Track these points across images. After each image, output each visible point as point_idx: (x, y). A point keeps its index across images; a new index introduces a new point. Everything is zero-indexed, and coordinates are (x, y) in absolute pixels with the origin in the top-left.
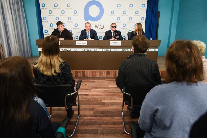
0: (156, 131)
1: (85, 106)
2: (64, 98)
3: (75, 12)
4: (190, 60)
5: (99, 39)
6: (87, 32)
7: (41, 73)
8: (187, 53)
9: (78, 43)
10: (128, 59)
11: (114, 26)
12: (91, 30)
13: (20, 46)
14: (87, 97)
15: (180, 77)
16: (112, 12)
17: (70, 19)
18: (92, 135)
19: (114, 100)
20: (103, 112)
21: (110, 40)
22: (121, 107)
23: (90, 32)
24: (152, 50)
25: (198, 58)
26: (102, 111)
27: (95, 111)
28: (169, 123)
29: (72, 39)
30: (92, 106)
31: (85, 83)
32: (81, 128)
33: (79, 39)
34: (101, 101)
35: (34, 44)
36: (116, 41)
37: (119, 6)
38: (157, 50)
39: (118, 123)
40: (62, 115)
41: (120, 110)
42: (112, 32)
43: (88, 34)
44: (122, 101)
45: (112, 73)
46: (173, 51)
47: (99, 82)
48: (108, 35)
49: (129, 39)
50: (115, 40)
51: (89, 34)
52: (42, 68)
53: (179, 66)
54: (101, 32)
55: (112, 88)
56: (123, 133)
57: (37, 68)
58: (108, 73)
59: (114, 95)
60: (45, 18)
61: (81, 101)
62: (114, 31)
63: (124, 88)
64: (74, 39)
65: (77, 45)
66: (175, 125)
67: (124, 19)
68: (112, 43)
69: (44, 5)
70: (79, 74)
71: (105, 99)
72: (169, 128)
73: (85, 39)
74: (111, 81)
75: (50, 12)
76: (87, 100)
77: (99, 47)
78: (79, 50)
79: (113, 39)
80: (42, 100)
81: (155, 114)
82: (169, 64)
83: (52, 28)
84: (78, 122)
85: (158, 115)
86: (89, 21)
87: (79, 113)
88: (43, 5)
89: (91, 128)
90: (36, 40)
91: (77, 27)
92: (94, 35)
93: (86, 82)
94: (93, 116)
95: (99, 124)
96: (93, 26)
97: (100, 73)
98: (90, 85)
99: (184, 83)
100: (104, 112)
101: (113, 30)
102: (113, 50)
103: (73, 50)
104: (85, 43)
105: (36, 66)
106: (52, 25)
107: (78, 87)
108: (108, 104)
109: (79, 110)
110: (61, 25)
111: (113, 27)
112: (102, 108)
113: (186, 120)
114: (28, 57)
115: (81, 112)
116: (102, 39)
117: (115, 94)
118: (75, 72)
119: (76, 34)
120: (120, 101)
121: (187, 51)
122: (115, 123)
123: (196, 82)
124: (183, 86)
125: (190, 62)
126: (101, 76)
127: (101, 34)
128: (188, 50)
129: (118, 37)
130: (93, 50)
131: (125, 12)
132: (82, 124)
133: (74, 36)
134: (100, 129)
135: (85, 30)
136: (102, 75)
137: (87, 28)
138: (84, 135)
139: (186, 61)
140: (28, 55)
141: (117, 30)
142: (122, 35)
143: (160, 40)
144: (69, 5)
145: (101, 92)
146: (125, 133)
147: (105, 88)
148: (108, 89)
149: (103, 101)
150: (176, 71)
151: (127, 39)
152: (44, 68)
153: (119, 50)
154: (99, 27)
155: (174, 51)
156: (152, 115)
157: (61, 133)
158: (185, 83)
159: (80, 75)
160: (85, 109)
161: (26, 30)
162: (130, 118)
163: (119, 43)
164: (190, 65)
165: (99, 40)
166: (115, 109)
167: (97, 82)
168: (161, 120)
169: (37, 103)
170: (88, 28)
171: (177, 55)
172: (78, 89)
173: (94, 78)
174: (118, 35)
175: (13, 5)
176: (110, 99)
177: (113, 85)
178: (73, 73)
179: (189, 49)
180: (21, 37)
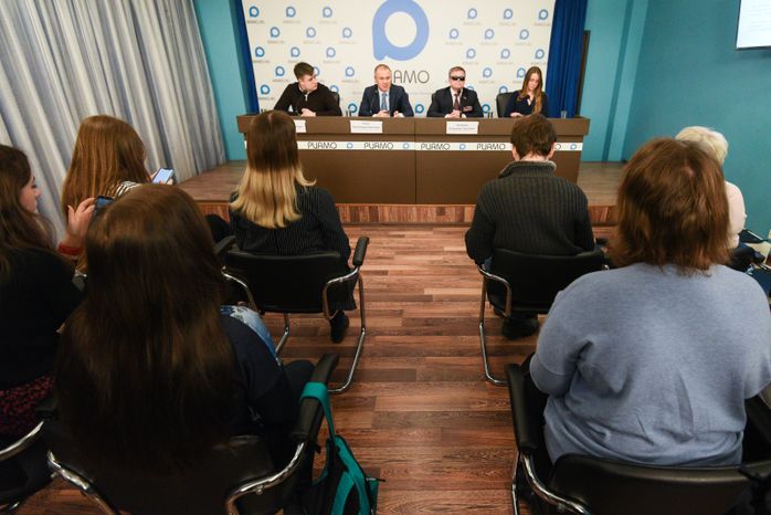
0: (582, 400)
1: (378, 304)
2: (322, 289)
3: (347, 33)
4: (693, 203)
5: (417, 111)
6: (381, 93)
7: (252, 223)
8: (686, 180)
9: (357, 126)
10: (502, 180)
11: (457, 74)
12: (393, 87)
13: (192, 132)
14: (384, 279)
15: (657, 252)
16: (454, 34)
17: (331, 52)
18: (400, 384)
19: (457, 287)
20: (427, 322)
21: (447, 116)
22: (479, 309)
23: (388, 93)
24: (565, 147)
25: (716, 200)
26: (427, 320)
27: (408, 319)
28: (622, 382)
29: (340, 114)
30: (398, 304)
31: (378, 239)
32: (369, 365)
33: (360, 114)
34: (422, 290)
35: (232, 126)
36: (463, 120)
37: (472, 14)
38: (579, 147)
39: (469, 351)
40: (316, 329)
41: (474, 316)
42: (453, 92)
43: (384, 99)
44: (479, 292)
45: (451, 211)
46: (644, 171)
47: (416, 236)
48: (441, 103)
49: (499, 116)
50: (461, 119)
51: (387, 99)
52: (252, 209)
53: (657, 219)
54: (422, 93)
55: (452, 252)
56: (483, 380)
57: (240, 209)
58: (441, 212)
59: (459, 273)
60: (261, 51)
61: (368, 291)
62: (459, 92)
63: (488, 261)
64: (344, 115)
65: (353, 131)
66: (639, 389)
67: (488, 56)
68: (453, 127)
69: (255, 10)
70: (361, 214)
71: (433, 286)
72: (620, 396)
73: (375, 116)
74: (449, 233)
75: (274, 32)
76: (385, 287)
77: (415, 137)
78: (358, 146)
79: (456, 113)
80: (254, 313)
81: (582, 355)
82: (627, 212)
83: (279, 81)
84: (362, 348)
85: (591, 359)
86: (387, 61)
87: (363, 326)
88: (254, 12)
89: (395, 367)
90: (238, 118)
91: (353, 78)
92: (400, 100)
93: (381, 236)
94: (400, 333)
95: (419, 354)
96: (398, 75)
97: (418, 210)
98: (392, 245)
99: (671, 268)
100: (430, 322)
101: (454, 89)
102: (455, 146)
103: (342, 145)
104: (375, 127)
105: (236, 204)
106: (279, 72)
107: (359, 259)
108: (441, 300)
109: (362, 316)
110: (307, 77)
111: (455, 79)
112: (426, 311)
113: (671, 377)
114: (218, 164)
115: (370, 322)
116: (424, 114)
117: (460, 271)
118: (351, 210)
119: (350, 98)
120: (475, 289)
121: (685, 175)
122: (461, 354)
123: (705, 268)
124: (668, 279)
125: (694, 207)
126: (422, 221)
127: (420, 99)
128: (691, 172)
129: (469, 108)
130: (398, 146)
131: (489, 34)
132: (373, 355)
133: (343, 106)
134: (420, 368)
135: (376, 87)
136: (425, 215)
137: (381, 82)
138: (377, 385)
139: (682, 205)
140: (217, 158)
141: (466, 86)
142: (482, 101)
143: (587, 117)
144: (327, 12)
145: (423, 265)
146: (488, 379)
147: (433, 253)
148: (440, 258)
149: (428, 292)
150: (647, 233)
151: (495, 116)
152: (259, 210)
153: (471, 146)
154: (414, 77)
155: (647, 170)
156: (571, 356)
157: (315, 398)
158: (671, 270)
159: (364, 215)
160: (380, 314)
161: (208, 87)
162: (501, 338)
163: (472, 127)
164: (693, 218)
165: (416, 115)
166: (459, 314)
167: (411, 237)
168: (596, 373)
169: (242, 323)
170: (385, 81)
171: (653, 186)
172: (358, 264)
173: (403, 225)
174: (470, 103)
175: (166, 11)
176: (447, 287)
177: (455, 247)
178: (344, 211)
179: (692, 168)
180: (193, 106)
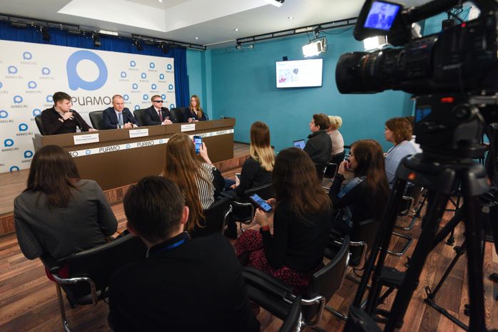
3: (46, 71)
6: (117, 113)
9: (133, 133)
16: (124, 75)
17: (32, 85)
37: (133, 64)
38: (232, 131)
42: (157, 110)
43: (120, 116)
51: (122, 116)
77: (165, 136)
78: (134, 145)
86: (79, 90)
96: (89, 99)
101: (157, 107)
103: (123, 147)
104: (143, 132)
110: (65, 101)
111: (159, 101)
130: (156, 142)
144: (27, 56)
154: (101, 101)
170: (120, 105)
174: (167, 115)
